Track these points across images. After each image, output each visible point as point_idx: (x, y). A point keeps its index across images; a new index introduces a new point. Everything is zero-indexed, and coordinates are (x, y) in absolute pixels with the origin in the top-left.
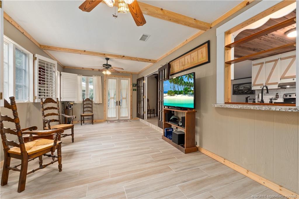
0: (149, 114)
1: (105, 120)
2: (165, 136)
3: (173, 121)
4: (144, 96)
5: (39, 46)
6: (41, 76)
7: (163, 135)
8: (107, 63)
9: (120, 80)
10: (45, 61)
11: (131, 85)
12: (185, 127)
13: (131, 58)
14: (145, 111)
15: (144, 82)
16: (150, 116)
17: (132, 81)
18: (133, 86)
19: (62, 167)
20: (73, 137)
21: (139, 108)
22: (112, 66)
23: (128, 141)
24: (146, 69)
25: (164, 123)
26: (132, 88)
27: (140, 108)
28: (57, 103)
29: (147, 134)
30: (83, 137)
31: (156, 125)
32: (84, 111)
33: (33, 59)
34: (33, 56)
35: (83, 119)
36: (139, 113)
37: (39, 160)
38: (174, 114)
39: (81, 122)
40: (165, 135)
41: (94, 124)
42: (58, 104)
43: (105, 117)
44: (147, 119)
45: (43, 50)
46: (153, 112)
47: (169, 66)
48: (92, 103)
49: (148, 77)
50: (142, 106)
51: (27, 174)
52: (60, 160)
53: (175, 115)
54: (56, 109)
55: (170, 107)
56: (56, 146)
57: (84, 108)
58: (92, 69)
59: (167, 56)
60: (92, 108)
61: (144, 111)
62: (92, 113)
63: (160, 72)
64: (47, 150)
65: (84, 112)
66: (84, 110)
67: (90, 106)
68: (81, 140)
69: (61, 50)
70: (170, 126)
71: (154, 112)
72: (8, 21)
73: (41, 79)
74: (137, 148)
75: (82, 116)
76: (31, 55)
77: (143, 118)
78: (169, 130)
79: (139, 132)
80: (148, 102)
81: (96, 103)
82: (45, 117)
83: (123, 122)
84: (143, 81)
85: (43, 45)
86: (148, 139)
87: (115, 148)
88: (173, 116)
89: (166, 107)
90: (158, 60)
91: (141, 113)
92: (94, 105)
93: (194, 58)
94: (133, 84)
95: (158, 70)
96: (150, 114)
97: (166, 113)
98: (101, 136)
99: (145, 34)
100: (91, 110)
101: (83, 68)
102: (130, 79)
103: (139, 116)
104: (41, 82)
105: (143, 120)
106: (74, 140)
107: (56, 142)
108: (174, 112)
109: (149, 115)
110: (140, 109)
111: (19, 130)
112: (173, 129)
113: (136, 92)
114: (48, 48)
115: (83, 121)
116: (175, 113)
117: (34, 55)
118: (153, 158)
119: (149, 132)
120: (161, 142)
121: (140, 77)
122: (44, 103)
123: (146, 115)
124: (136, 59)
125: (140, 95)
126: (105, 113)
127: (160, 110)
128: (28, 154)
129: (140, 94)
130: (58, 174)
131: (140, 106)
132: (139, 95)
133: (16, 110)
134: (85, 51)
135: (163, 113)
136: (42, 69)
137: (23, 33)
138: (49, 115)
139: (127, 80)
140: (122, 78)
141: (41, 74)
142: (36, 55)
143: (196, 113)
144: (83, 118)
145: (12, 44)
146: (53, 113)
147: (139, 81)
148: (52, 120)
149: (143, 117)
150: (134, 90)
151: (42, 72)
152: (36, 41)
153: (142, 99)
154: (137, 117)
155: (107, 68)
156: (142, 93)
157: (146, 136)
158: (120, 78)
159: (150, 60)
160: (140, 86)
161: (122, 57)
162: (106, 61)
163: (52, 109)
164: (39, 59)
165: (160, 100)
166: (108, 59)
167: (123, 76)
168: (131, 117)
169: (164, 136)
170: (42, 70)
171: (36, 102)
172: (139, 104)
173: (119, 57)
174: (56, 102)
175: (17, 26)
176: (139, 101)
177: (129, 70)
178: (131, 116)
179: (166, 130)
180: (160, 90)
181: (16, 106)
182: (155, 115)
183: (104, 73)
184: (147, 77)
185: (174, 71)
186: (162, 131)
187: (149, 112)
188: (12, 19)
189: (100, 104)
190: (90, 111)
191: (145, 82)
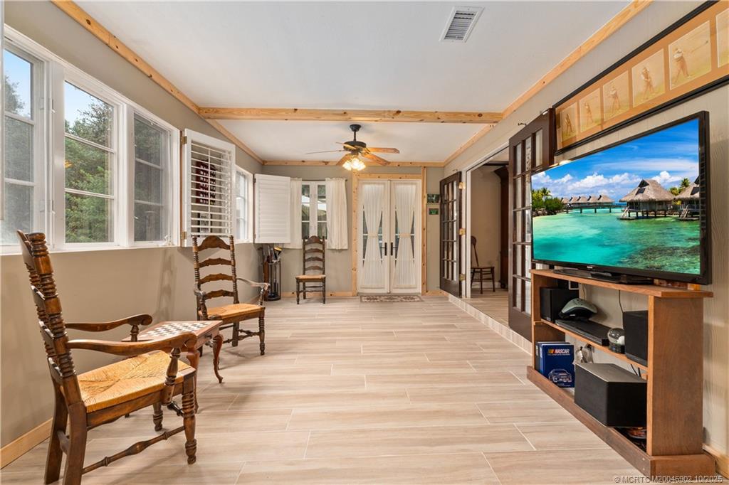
0: (476, 280)
1: (355, 294)
2: (539, 371)
3: (572, 319)
4: (460, 227)
5: (196, 111)
6: (201, 183)
7: (531, 363)
8: (355, 139)
9: (392, 187)
10: (208, 147)
11: (423, 197)
12: (646, 359)
13: (420, 117)
14: (463, 272)
15: (460, 187)
16: (479, 287)
17: (426, 186)
18: (428, 201)
19: (195, 448)
20: (262, 340)
21: (446, 262)
22: (367, 146)
23: (410, 372)
24: (467, 149)
25: (533, 323)
26: (425, 206)
27: (450, 263)
28: (231, 249)
29: (471, 349)
30: (292, 339)
31: (501, 322)
32: (306, 267)
33: (181, 142)
34: (179, 133)
35: (301, 289)
36: (446, 277)
37: (153, 411)
38: (578, 291)
39: (298, 296)
40: (542, 369)
41: (326, 302)
42: (233, 251)
43: (356, 284)
44: (472, 297)
45: (208, 120)
46: (490, 276)
47: (552, 119)
48: (324, 248)
49: (472, 172)
50: (455, 259)
51: (83, 471)
52: (188, 429)
53: (581, 296)
54: (228, 263)
55: (556, 268)
56: (173, 387)
57: (305, 261)
58: (323, 162)
59: (545, 87)
60: (323, 260)
61: (460, 272)
62: (324, 273)
63: (515, 148)
64: (147, 399)
65: (305, 270)
66: (304, 266)
67: (320, 256)
68: (284, 348)
69: (243, 115)
70: (561, 336)
71: (493, 276)
72: (107, 45)
73: (201, 190)
74: (434, 406)
75: (299, 280)
76: (176, 132)
77: (459, 294)
78: (557, 351)
79: (444, 339)
80: (475, 245)
81: (334, 248)
82: (202, 283)
83: (402, 301)
84: (458, 185)
85: (204, 108)
86: (474, 370)
87: (365, 396)
88: (575, 300)
89: (539, 266)
90: (506, 111)
91: (453, 279)
92: (327, 253)
93: (687, 59)
94: (428, 196)
95: (507, 143)
96: (481, 280)
97: (541, 289)
98: (334, 341)
99: (462, 10)
100: (322, 267)
101: (303, 161)
102: (420, 182)
103: (445, 285)
104: (201, 197)
105: (459, 300)
106: (264, 348)
107: (171, 374)
108: (575, 284)
109: (477, 285)
110: (450, 266)
111: (60, 335)
112: (571, 348)
113: (436, 218)
114: (216, 112)
115: (301, 294)
116: (580, 289)
117: (181, 132)
118: (496, 470)
119: (480, 343)
120: (524, 393)
121: (450, 172)
122: (200, 249)
123: (467, 285)
124: (437, 117)
125: (448, 226)
126: (356, 275)
127: (515, 272)
128: (86, 408)
129: (450, 224)
130: (180, 473)
131: (450, 258)
132: (446, 224)
133: (50, 273)
134: (296, 110)
135: (529, 284)
136: (201, 166)
137: (151, 76)
138: (211, 278)
139: (412, 184)
140: (399, 181)
141: (202, 179)
142: (187, 132)
143: (705, 300)
144: (304, 284)
145: (125, 105)
146: (221, 274)
147: (446, 186)
148: (219, 291)
149: (458, 290)
150: (431, 213)
151: (202, 173)
152: (187, 99)
153: (455, 239)
154: (441, 288)
155: (355, 152)
156: (455, 219)
157: (469, 359)
158: (392, 182)
159: (480, 115)
160: (450, 200)
161: (394, 115)
162: (353, 132)
163: (220, 265)
164: (192, 142)
165: (515, 239)
166: (356, 128)
167: (400, 176)
168: (422, 287)
169: (537, 368)
170: (202, 168)
171: (186, 246)
172: (446, 252)
173: (384, 117)
174: (228, 247)
175: (131, 59)
176: (446, 243)
177: (419, 157)
178: (425, 285)
179: (546, 349)
180: (515, 207)
181: (47, 262)
182: (497, 284)
183: (347, 166)
184: (469, 173)
185: (573, 135)
186: (526, 349)
187: (477, 276)
188: (118, 40)
189: (344, 252)
190: (319, 268)
191: (464, 188)
